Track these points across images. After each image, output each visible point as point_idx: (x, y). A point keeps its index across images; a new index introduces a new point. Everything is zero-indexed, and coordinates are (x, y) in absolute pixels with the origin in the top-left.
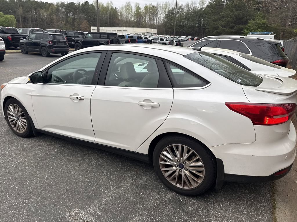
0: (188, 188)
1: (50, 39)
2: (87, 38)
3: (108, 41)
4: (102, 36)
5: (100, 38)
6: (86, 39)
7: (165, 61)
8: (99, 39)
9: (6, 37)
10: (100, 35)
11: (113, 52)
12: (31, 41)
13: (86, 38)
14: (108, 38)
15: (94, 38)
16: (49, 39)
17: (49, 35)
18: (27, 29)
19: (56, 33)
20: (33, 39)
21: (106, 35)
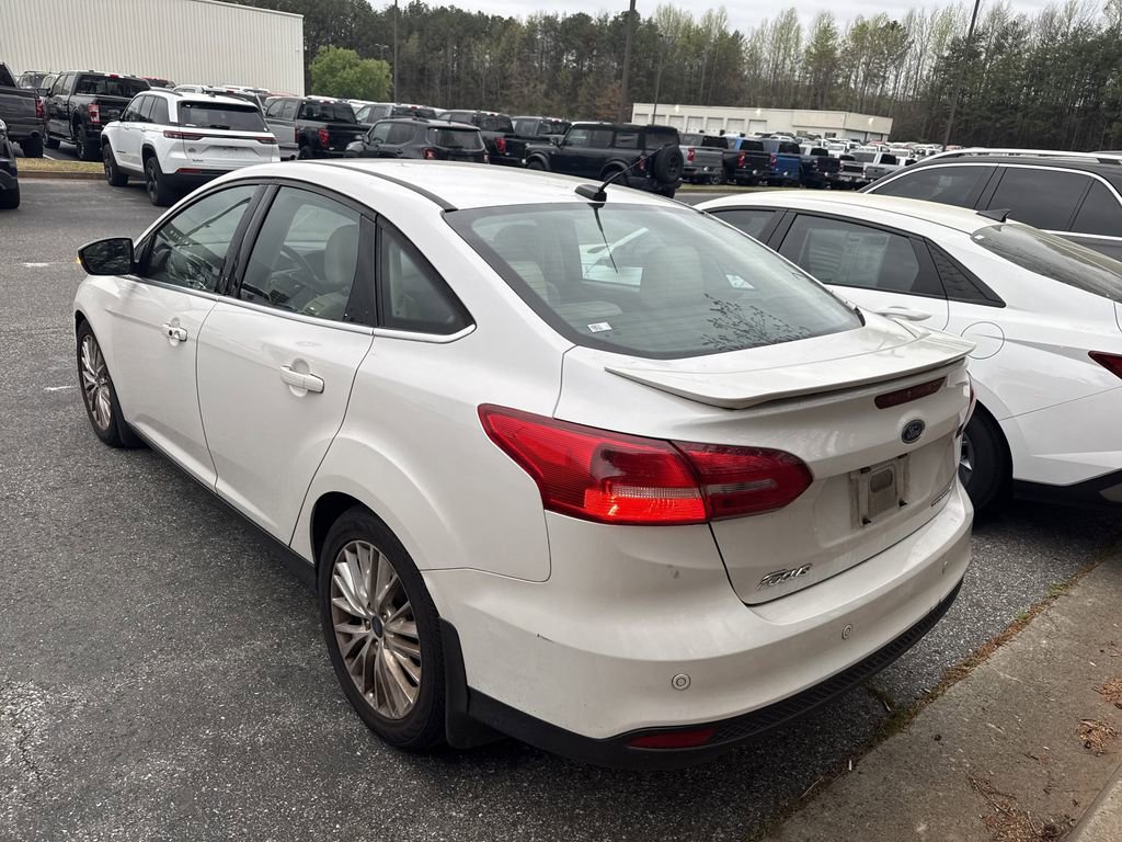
0: (388, 716)
1: (430, 144)
2: (571, 145)
3: (639, 158)
4: (619, 138)
5: (613, 146)
6: (567, 148)
7: (384, 225)
8: (609, 151)
9: (313, 133)
10: (614, 136)
11: (281, 186)
12: (376, 149)
13: (565, 143)
14: (641, 145)
15: (591, 146)
16: (426, 143)
17: (429, 128)
18: (384, 107)
19: (453, 124)
20: (382, 142)
21: (635, 137)
